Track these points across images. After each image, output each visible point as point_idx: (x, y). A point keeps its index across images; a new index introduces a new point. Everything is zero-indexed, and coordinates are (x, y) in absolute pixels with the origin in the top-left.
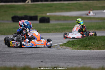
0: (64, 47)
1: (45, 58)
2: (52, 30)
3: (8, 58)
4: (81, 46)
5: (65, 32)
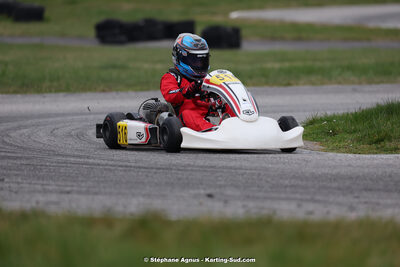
1: (222, 183)
3: (80, 179)
4: (359, 140)
5: (297, 84)
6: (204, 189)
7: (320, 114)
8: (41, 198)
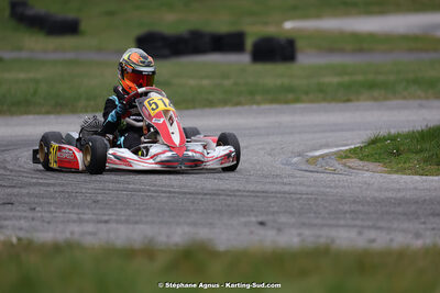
0: (354, 162)
1: (276, 209)
2: (307, 93)
3: (119, 207)
4: (426, 161)
5: (358, 100)
6: (256, 216)
7: (383, 133)
8: (77, 229)
